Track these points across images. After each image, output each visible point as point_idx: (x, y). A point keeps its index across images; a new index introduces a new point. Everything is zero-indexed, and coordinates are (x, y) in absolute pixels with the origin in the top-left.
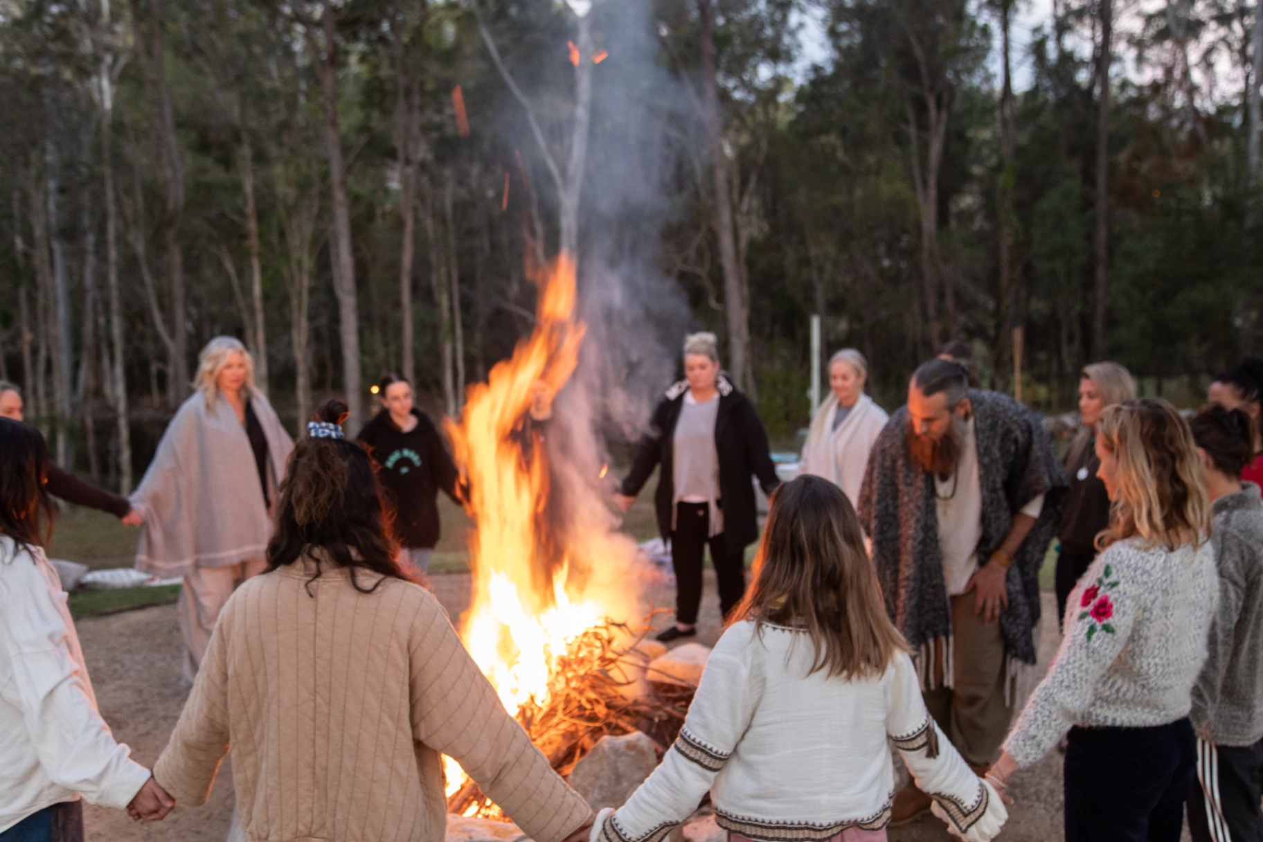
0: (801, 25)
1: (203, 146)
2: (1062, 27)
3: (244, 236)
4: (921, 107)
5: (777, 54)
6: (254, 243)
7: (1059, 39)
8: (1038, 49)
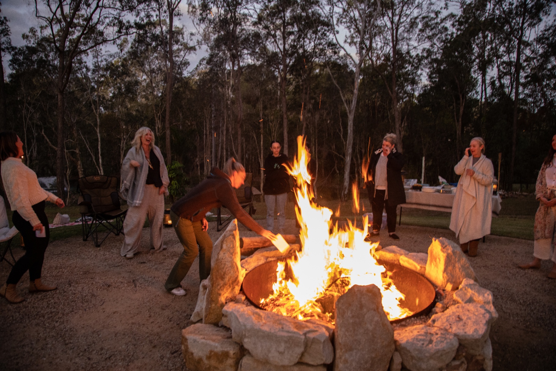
0: (421, 74)
1: (248, 102)
2: (500, 78)
3: (259, 128)
4: (458, 98)
5: (414, 82)
6: (262, 131)
7: (500, 81)
8: (493, 83)
